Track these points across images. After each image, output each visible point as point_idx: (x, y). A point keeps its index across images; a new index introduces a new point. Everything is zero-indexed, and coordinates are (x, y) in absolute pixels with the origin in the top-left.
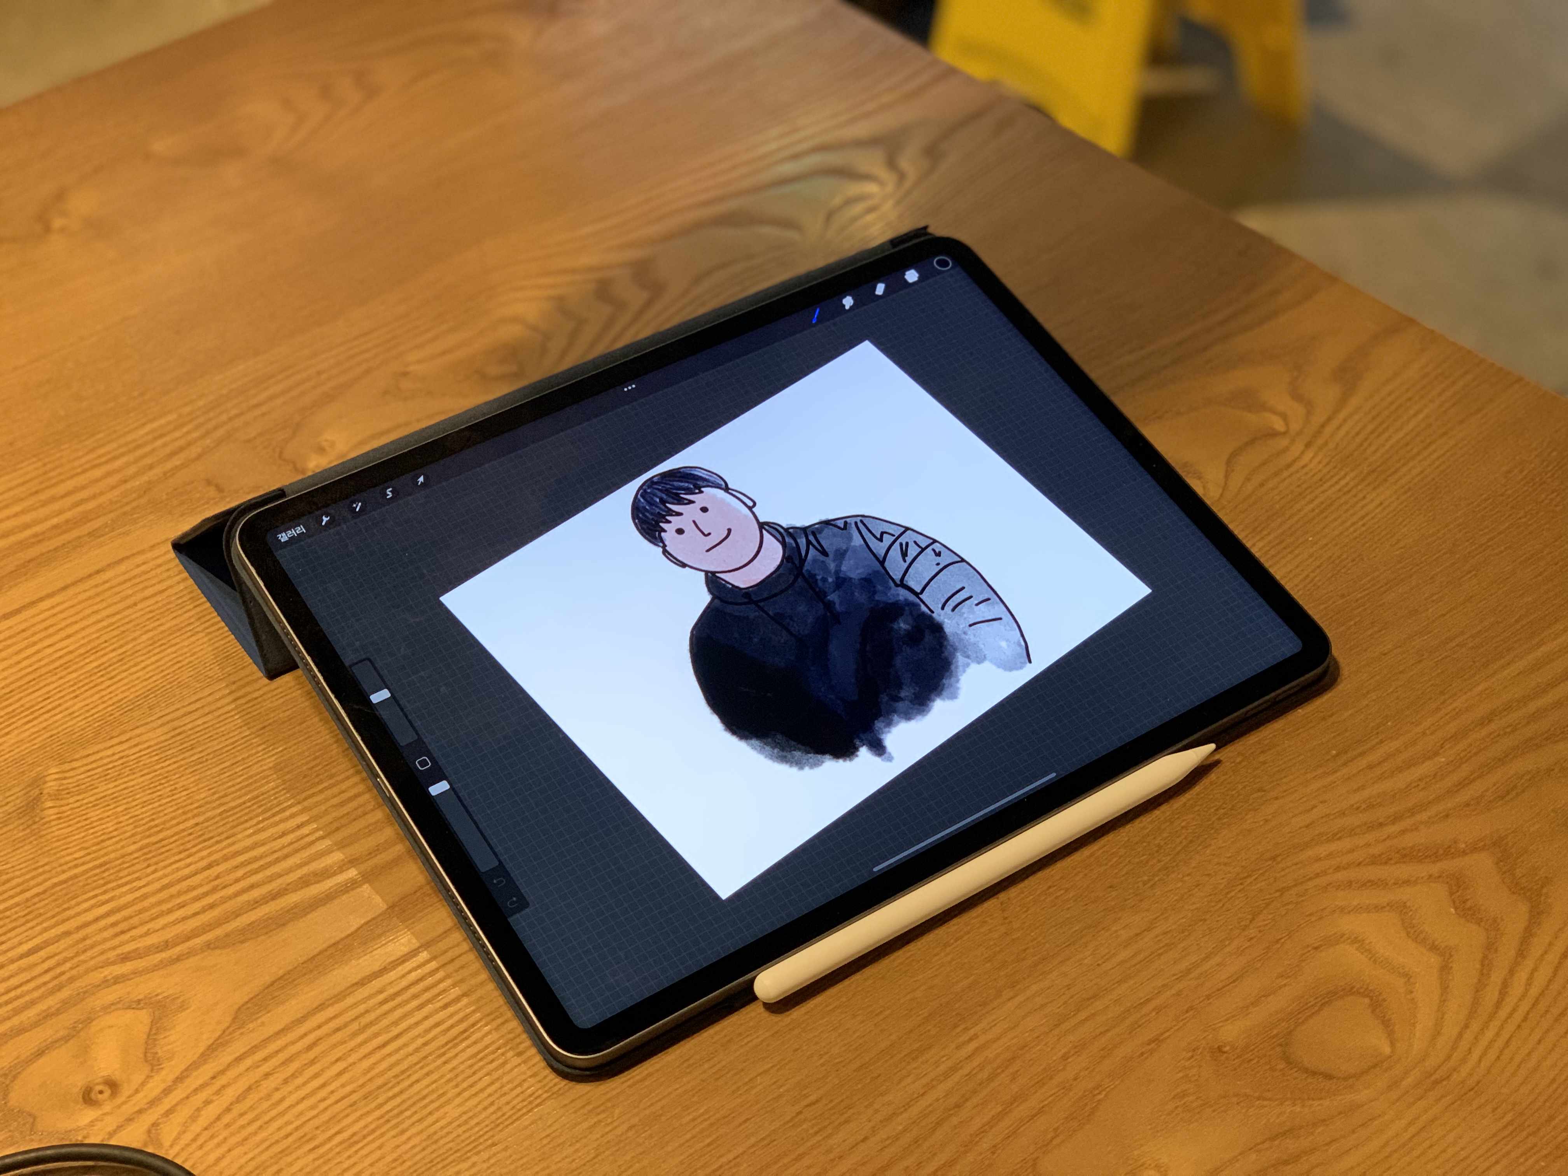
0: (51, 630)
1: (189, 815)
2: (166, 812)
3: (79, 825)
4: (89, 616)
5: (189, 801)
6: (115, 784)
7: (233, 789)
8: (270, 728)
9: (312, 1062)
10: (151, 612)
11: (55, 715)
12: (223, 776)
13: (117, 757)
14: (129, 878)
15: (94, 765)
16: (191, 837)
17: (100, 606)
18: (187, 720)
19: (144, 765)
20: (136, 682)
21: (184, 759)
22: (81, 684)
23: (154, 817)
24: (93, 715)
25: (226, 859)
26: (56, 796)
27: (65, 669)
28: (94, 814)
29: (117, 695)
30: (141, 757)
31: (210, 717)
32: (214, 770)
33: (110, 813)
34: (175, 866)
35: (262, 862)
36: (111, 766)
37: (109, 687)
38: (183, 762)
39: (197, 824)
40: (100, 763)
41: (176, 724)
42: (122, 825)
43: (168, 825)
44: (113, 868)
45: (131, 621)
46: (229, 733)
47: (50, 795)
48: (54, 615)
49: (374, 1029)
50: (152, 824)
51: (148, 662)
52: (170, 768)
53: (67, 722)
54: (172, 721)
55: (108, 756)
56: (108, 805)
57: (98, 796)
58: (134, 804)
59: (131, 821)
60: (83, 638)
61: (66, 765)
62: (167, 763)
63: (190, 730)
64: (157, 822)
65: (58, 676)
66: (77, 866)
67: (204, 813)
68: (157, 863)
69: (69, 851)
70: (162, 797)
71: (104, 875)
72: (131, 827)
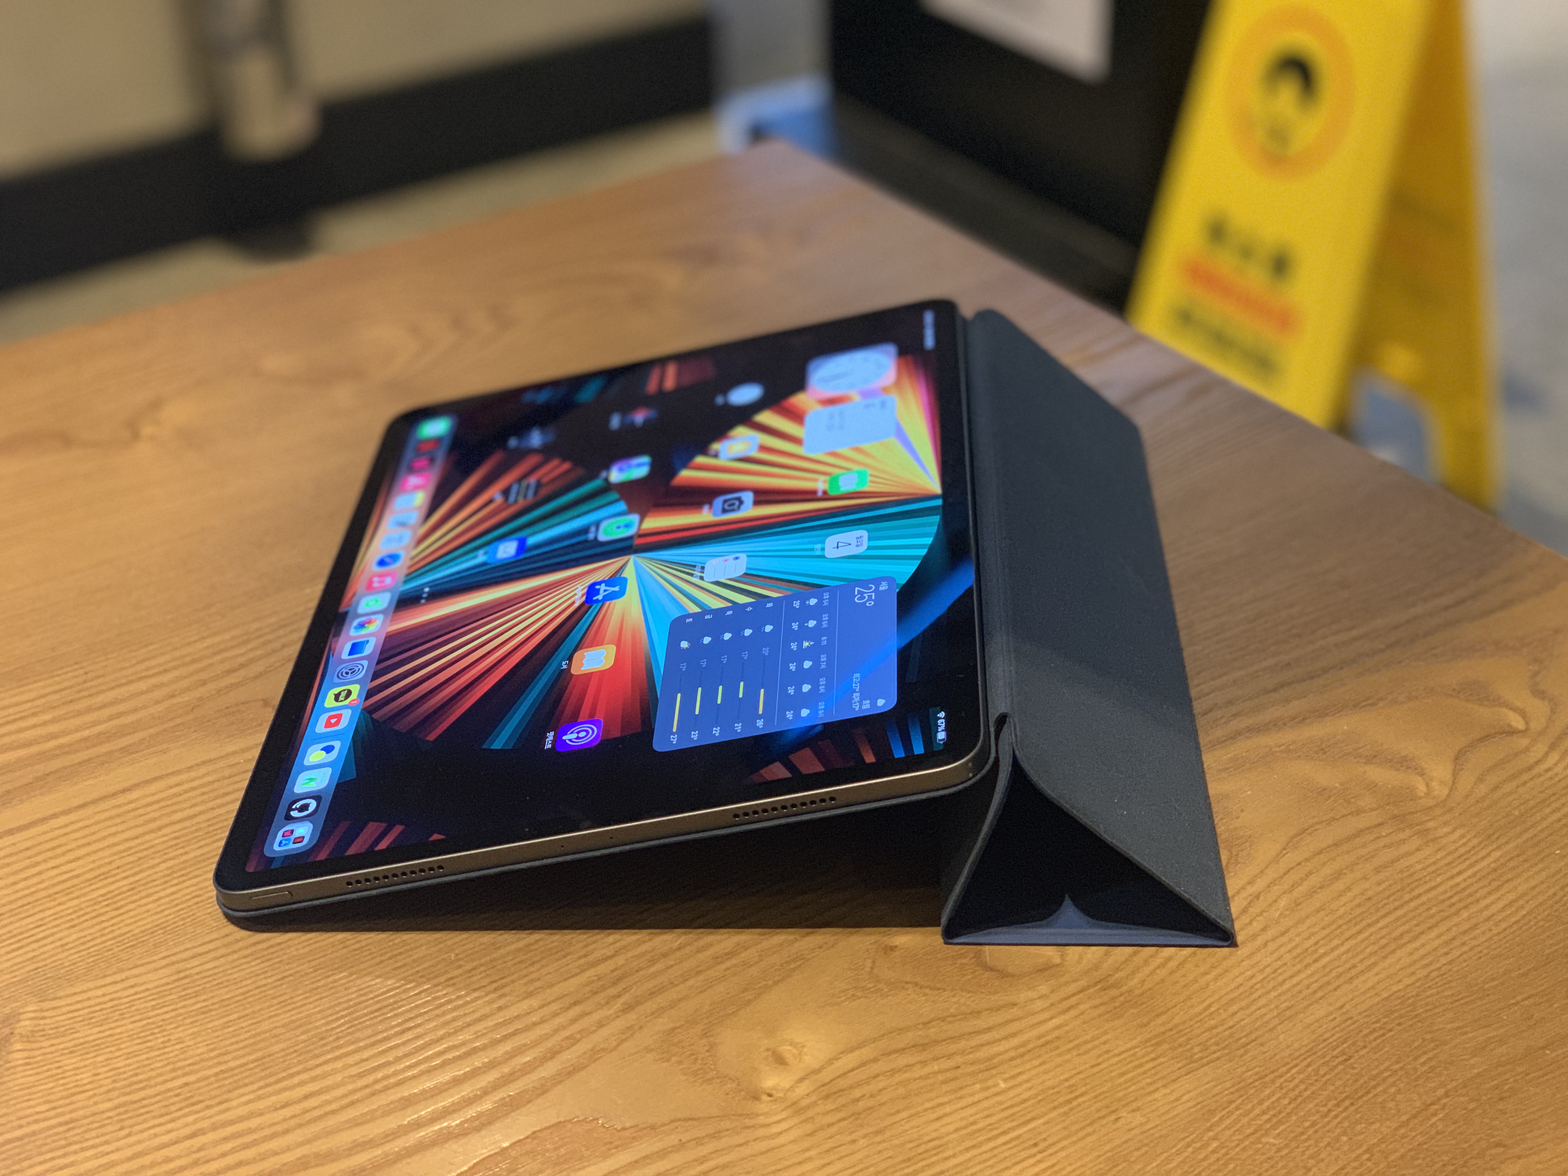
0: (59, 851)
1: (179, 1073)
2: (153, 1067)
3: (49, 1073)
4: (104, 838)
5: (182, 1057)
6: (98, 1029)
7: (236, 1046)
8: (290, 978)
10: (175, 838)
11: (45, 945)
12: (226, 1031)
13: (107, 998)
14: (97, 1141)
15: (79, 1006)
16: (177, 1099)
17: (120, 828)
18: (195, 962)
19: (137, 1010)
20: (145, 915)
21: (184, 1007)
22: (82, 912)
23: (138, 1071)
24: (89, 948)
25: (215, 1128)
26: (29, 1038)
27: (68, 894)
28: (69, 1062)
29: (119, 928)
30: (134, 1000)
31: (222, 960)
32: (216, 1023)
33: (87, 1062)
34: (152, 1131)
35: (255, 1136)
36: (98, 1008)
37: (112, 918)
38: (182, 1011)
39: (187, 1084)
40: (86, 1004)
41: (181, 966)
42: (100, 1077)
43: (152, 1082)
44: (79, 1127)
45: (152, 847)
46: (241, 981)
47: (22, 1036)
48: (66, 834)
50: (135, 1079)
51: (162, 894)
52: (166, 1016)
53: (57, 954)
54: (178, 962)
55: (98, 997)
56: (87, 1053)
57: (76, 1042)
58: (117, 1054)
59: (110, 1074)
60: (94, 861)
61: (47, 1003)
62: (165, 1009)
63: (197, 974)
64: (141, 1077)
65: (57, 902)
66: (36, 1121)
67: (197, 1072)
68: (131, 1126)
69: (32, 1103)
70: (151, 1049)
71: (67, 1135)
72: (109, 1080)
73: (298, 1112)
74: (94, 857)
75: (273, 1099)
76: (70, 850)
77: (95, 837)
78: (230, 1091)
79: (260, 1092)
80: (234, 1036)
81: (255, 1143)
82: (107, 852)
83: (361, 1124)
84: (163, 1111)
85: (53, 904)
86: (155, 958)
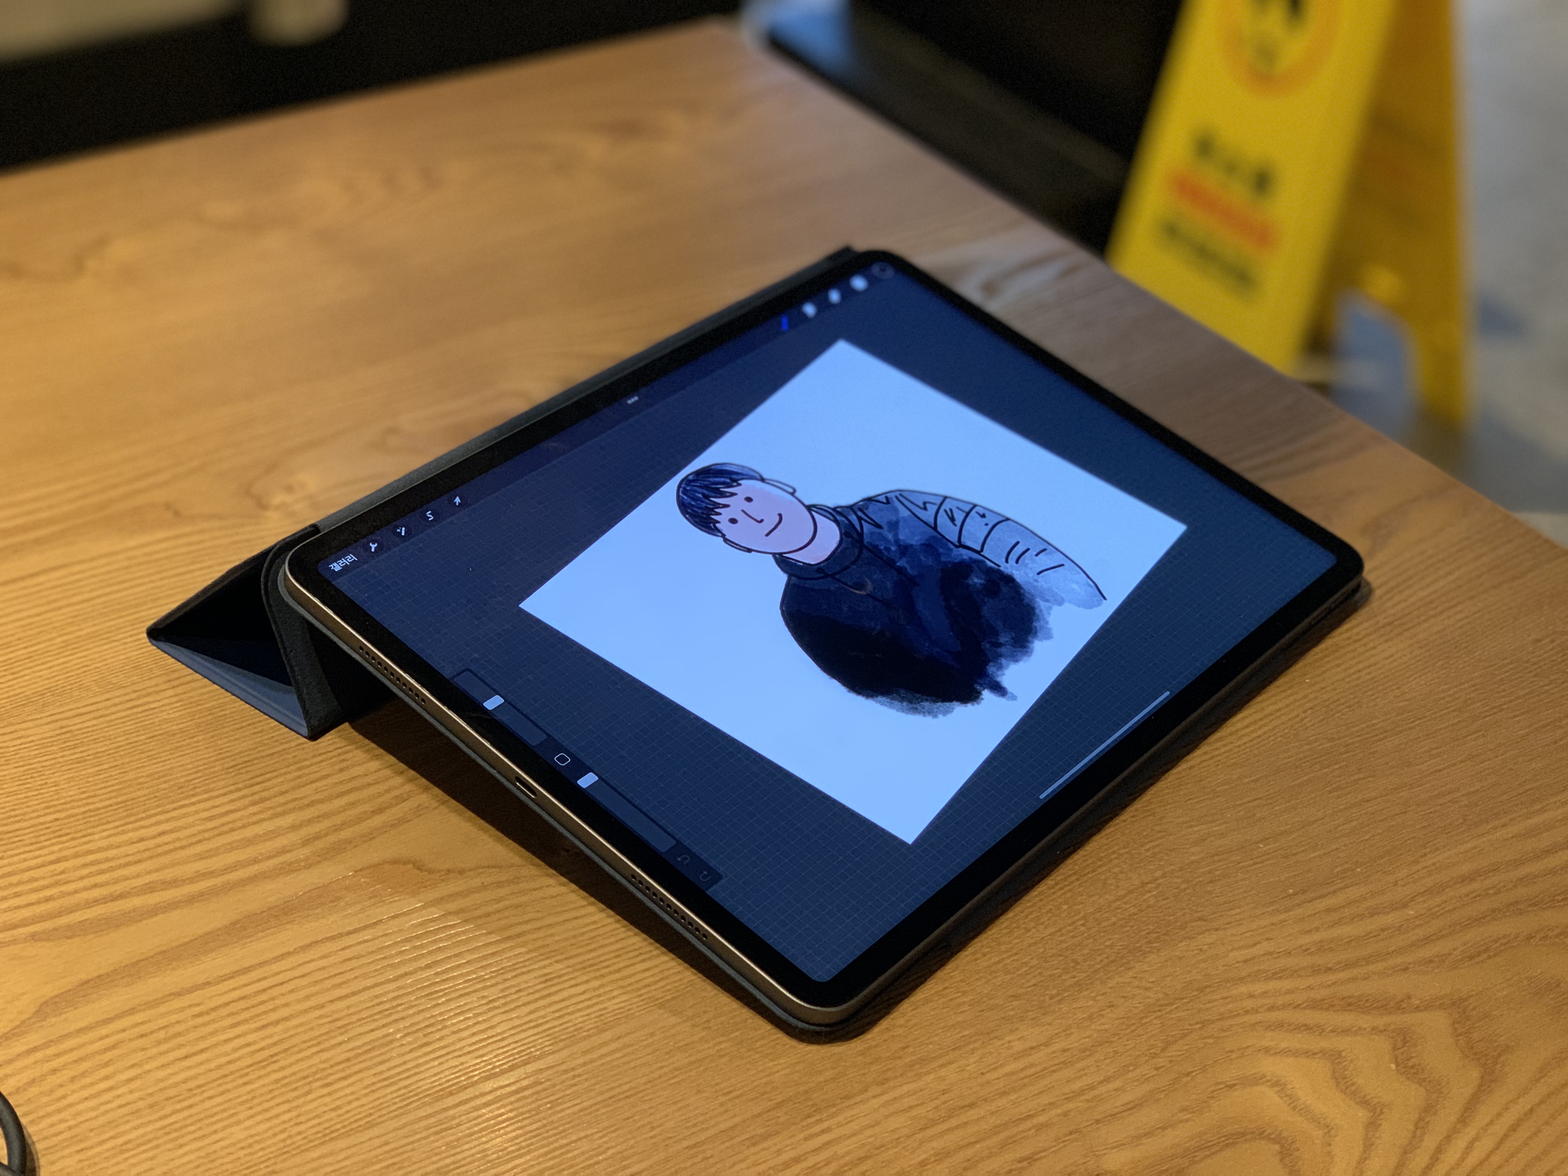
1: (52, 810)
2: (29, 804)
5: (56, 797)
8: (159, 737)
9: (106, 1064)
12: (97, 778)
16: (48, 831)
18: (77, 720)
19: (21, 757)
21: (63, 756)
23: (16, 807)
25: (76, 856)
31: (101, 720)
32: (89, 771)
34: (23, 856)
35: (111, 864)
38: (61, 760)
39: (57, 820)
41: (64, 723)
43: (27, 817)
46: (116, 738)
49: (180, 1040)
50: (13, 813)
52: (47, 763)
54: (62, 720)
62: (47, 758)
63: (78, 730)
64: (17, 812)
67: (67, 810)
70: (29, 789)
73: (152, 846)
75: (131, 835)
78: (94, 827)
79: (120, 829)
80: (103, 782)
81: (112, 869)
83: (206, 858)
84: (34, 840)
86: (43, 715)
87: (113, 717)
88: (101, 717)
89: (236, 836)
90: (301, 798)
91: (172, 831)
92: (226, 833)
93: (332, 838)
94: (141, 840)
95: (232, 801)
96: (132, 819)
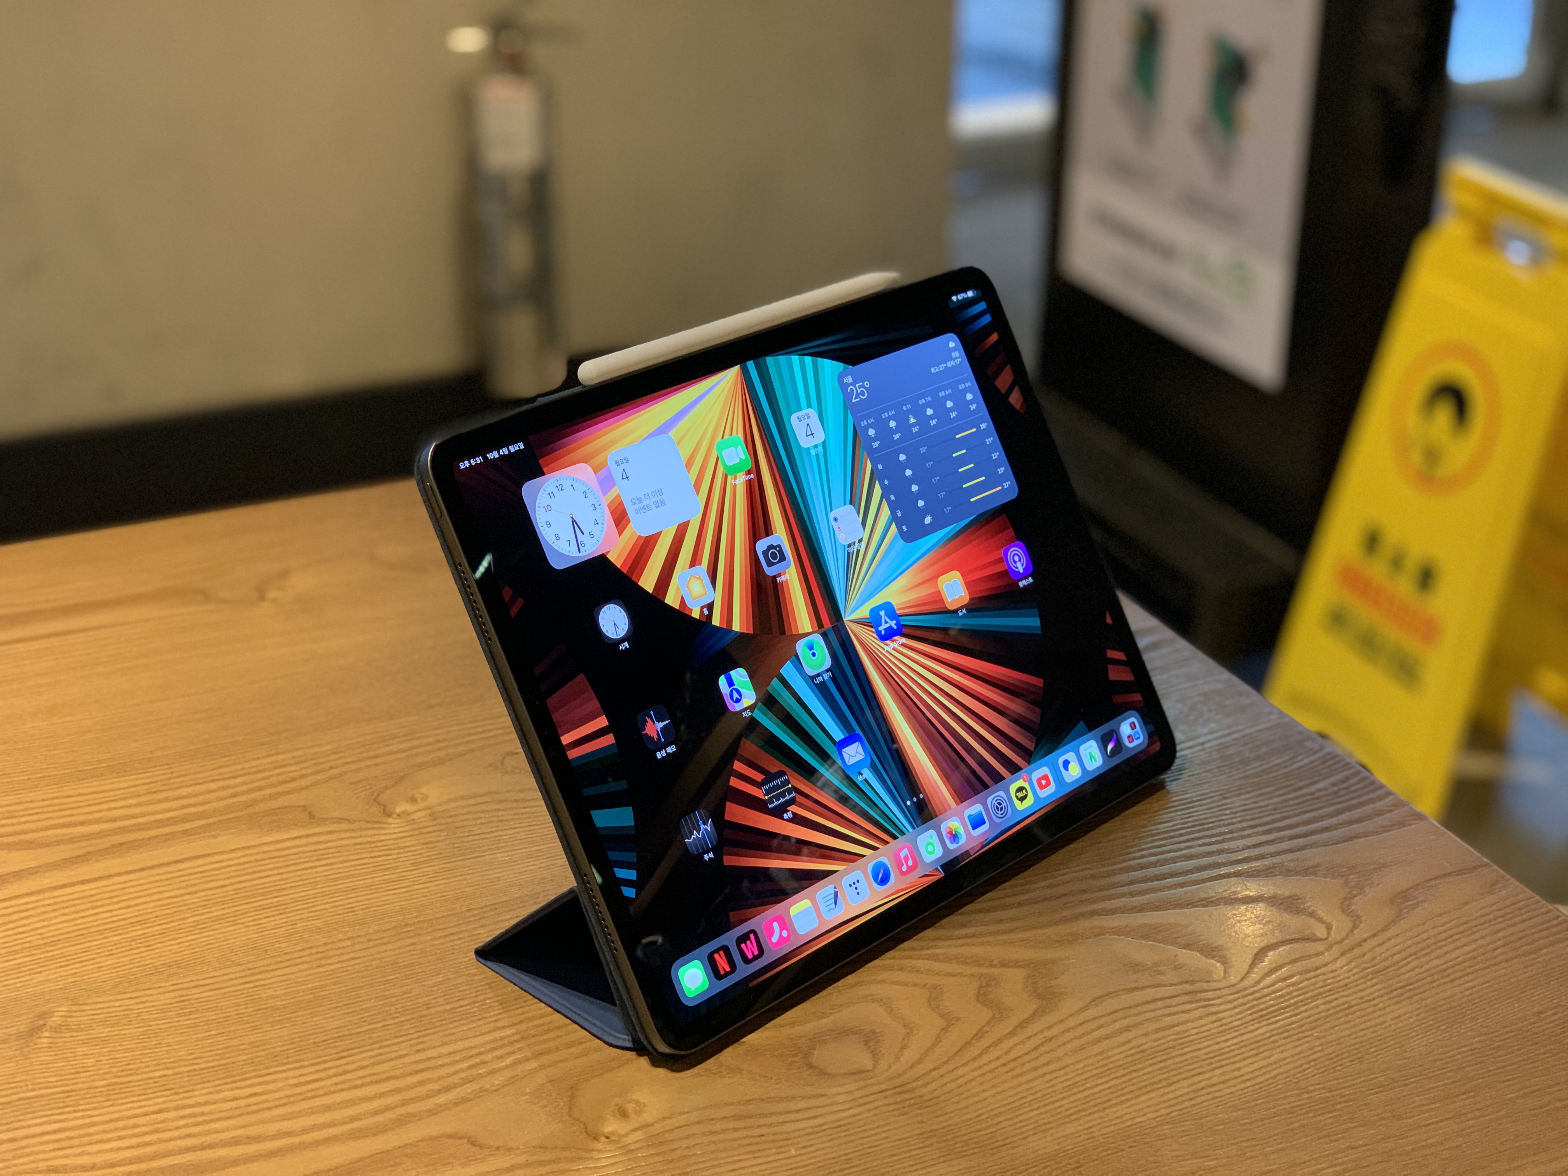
1: (161, 1067)
2: (145, 1060)
3: (65, 1056)
7: (209, 1054)
12: (206, 1041)
14: (87, 1106)
15: (99, 1012)
16: (156, 1085)
21: (178, 1021)
25: (176, 1108)
26: (57, 1029)
28: (81, 1050)
30: (142, 1012)
32: (198, 1036)
34: (131, 1105)
35: (205, 1118)
39: (165, 1076)
40: (105, 1011)
46: (226, 1008)
47: (51, 1027)
52: (163, 1026)
54: (182, 989)
56: (97, 1045)
57: (91, 1036)
58: (120, 1048)
59: (110, 1061)
61: (75, 1007)
62: (164, 1021)
63: (196, 999)
64: (131, 1067)
66: (47, 1088)
67: (174, 1068)
68: (115, 1100)
69: (46, 1074)
70: (145, 1048)
71: (66, 1100)
72: (108, 1066)
73: (242, 1105)
74: (141, 907)
75: (226, 1094)
76: (124, 900)
77: (146, 893)
78: (196, 1084)
79: (218, 1088)
80: (209, 1046)
81: (205, 1122)
82: (151, 905)
83: (289, 1119)
84: (142, 1092)
85: (99, 937)
86: (167, 984)
87: (227, 990)
88: (217, 989)
89: (319, 1102)
90: (379, 1074)
91: (261, 1094)
92: (309, 1098)
93: (400, 1111)
94: (235, 1099)
95: (318, 1071)
96: (229, 1080)
